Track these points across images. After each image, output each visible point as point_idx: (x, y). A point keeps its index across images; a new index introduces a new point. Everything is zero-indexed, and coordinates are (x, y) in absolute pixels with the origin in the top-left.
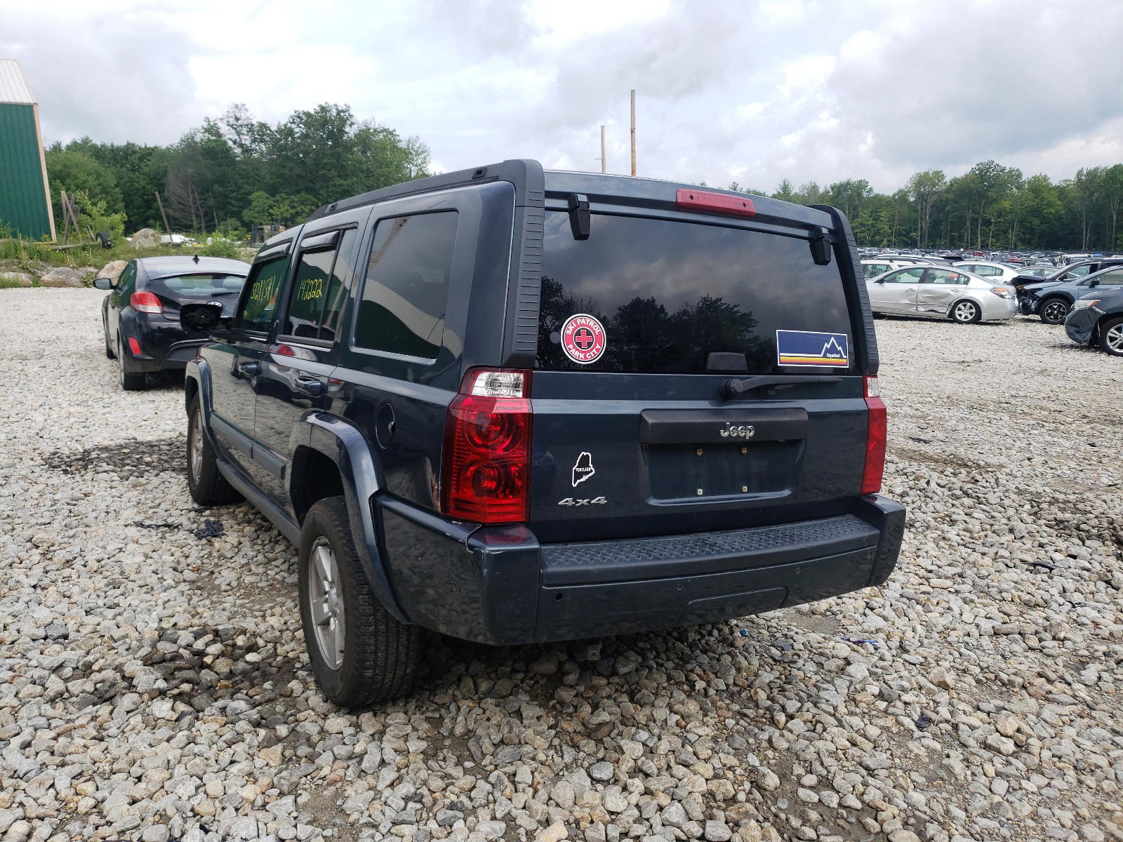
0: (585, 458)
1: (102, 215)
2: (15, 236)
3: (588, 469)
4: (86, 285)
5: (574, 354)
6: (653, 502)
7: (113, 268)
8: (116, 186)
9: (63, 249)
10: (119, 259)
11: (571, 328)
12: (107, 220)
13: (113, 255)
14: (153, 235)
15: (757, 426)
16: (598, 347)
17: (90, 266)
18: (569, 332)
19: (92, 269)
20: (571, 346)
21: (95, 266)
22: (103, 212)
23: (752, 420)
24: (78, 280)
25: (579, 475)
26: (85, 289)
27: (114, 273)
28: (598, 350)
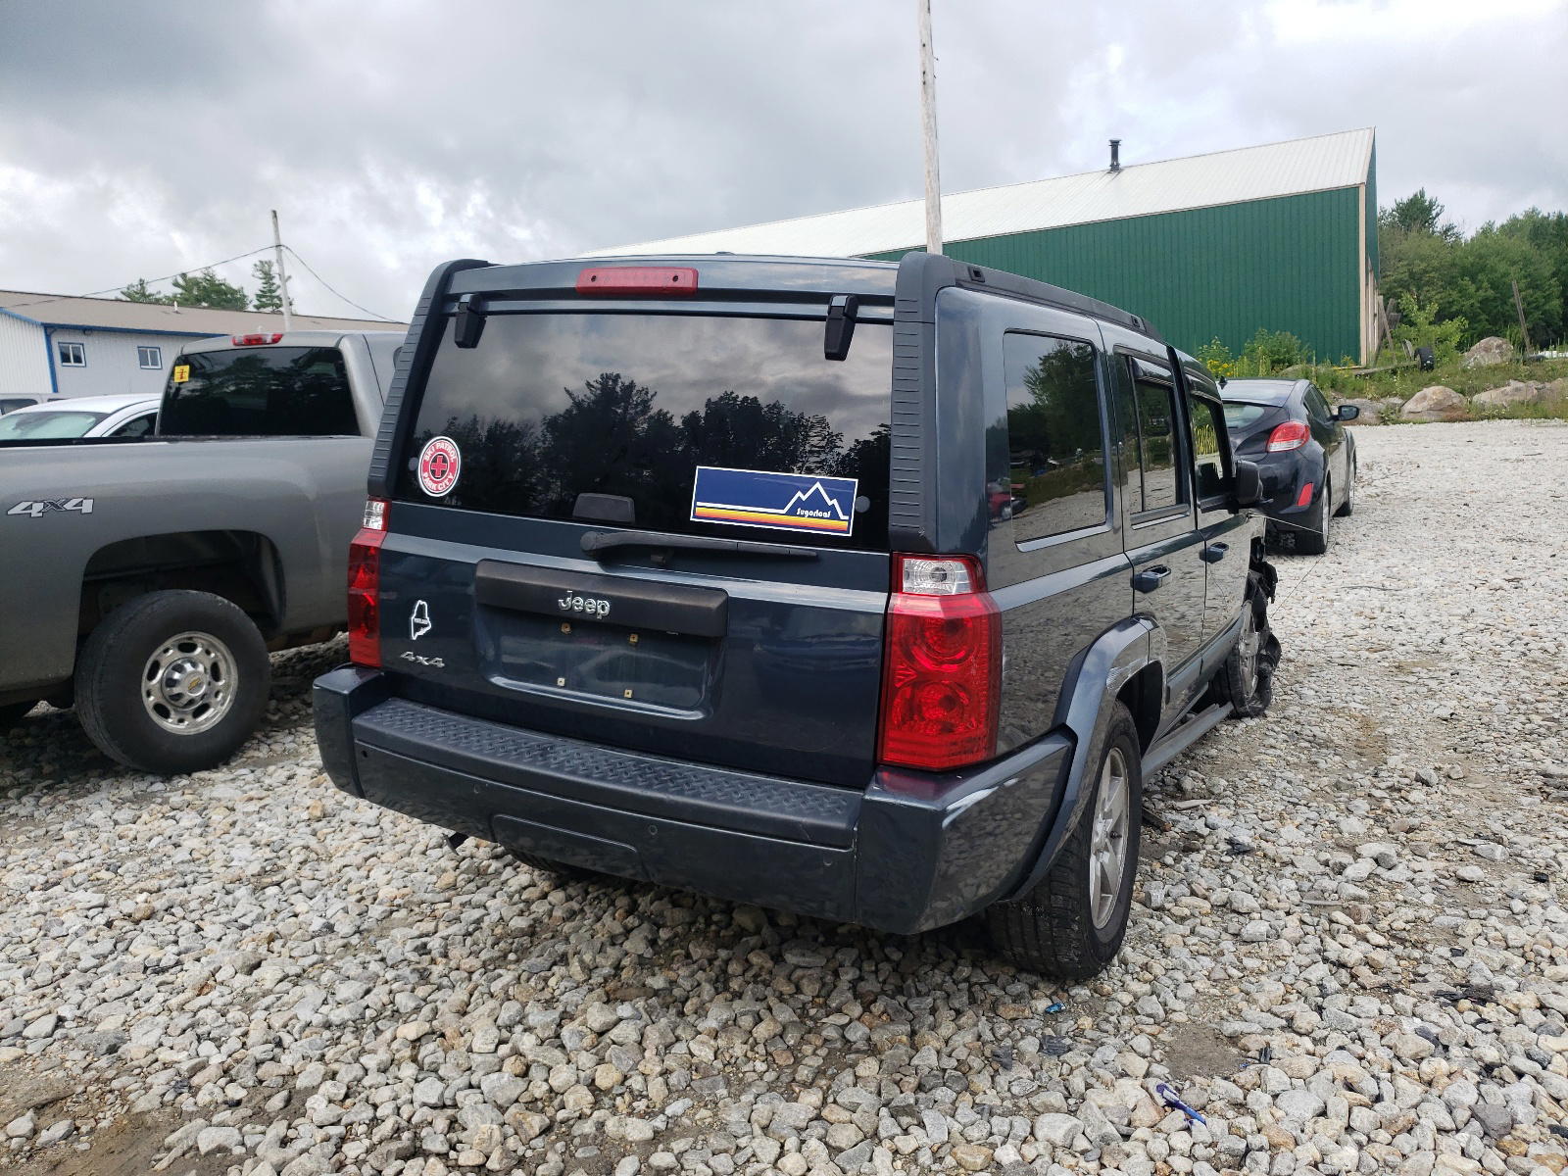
0: (421, 607)
1: (1430, 323)
2: (1309, 361)
3: (424, 622)
4: (1384, 422)
5: (428, 484)
6: (499, 681)
7: (1424, 398)
8: (1554, 275)
9: (1366, 375)
10: (1438, 384)
11: (430, 453)
12: (1437, 330)
13: (1432, 379)
14: (1499, 347)
15: (616, 602)
16: (451, 477)
17: (1395, 395)
18: (427, 458)
19: (1397, 401)
20: (426, 475)
21: (1402, 396)
22: (1432, 319)
23: (609, 593)
24: (1372, 415)
25: (418, 627)
26: (1382, 428)
27: (1425, 404)
28: (450, 480)
